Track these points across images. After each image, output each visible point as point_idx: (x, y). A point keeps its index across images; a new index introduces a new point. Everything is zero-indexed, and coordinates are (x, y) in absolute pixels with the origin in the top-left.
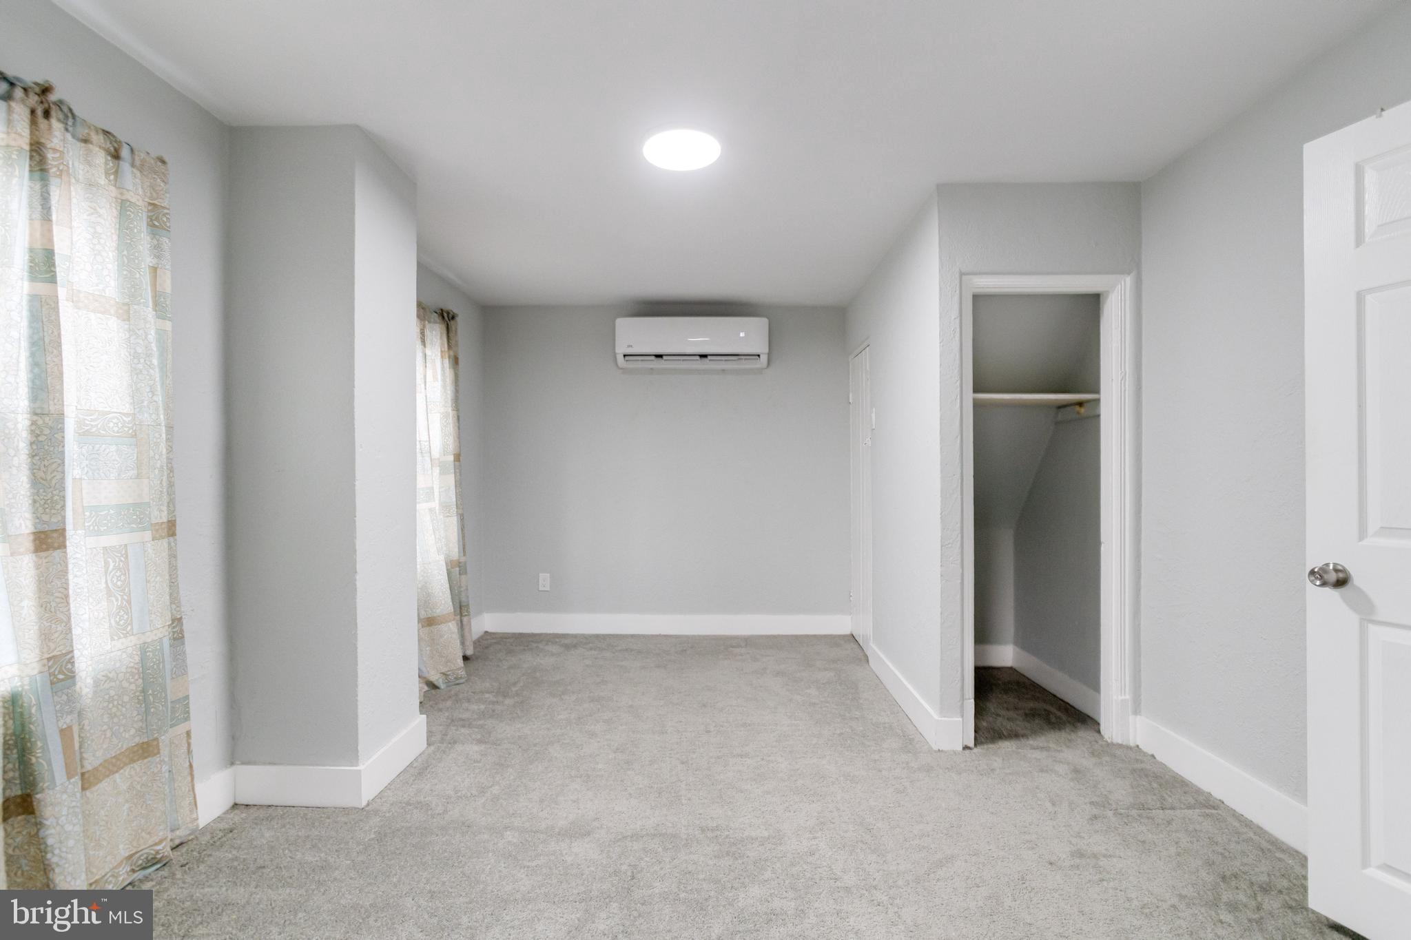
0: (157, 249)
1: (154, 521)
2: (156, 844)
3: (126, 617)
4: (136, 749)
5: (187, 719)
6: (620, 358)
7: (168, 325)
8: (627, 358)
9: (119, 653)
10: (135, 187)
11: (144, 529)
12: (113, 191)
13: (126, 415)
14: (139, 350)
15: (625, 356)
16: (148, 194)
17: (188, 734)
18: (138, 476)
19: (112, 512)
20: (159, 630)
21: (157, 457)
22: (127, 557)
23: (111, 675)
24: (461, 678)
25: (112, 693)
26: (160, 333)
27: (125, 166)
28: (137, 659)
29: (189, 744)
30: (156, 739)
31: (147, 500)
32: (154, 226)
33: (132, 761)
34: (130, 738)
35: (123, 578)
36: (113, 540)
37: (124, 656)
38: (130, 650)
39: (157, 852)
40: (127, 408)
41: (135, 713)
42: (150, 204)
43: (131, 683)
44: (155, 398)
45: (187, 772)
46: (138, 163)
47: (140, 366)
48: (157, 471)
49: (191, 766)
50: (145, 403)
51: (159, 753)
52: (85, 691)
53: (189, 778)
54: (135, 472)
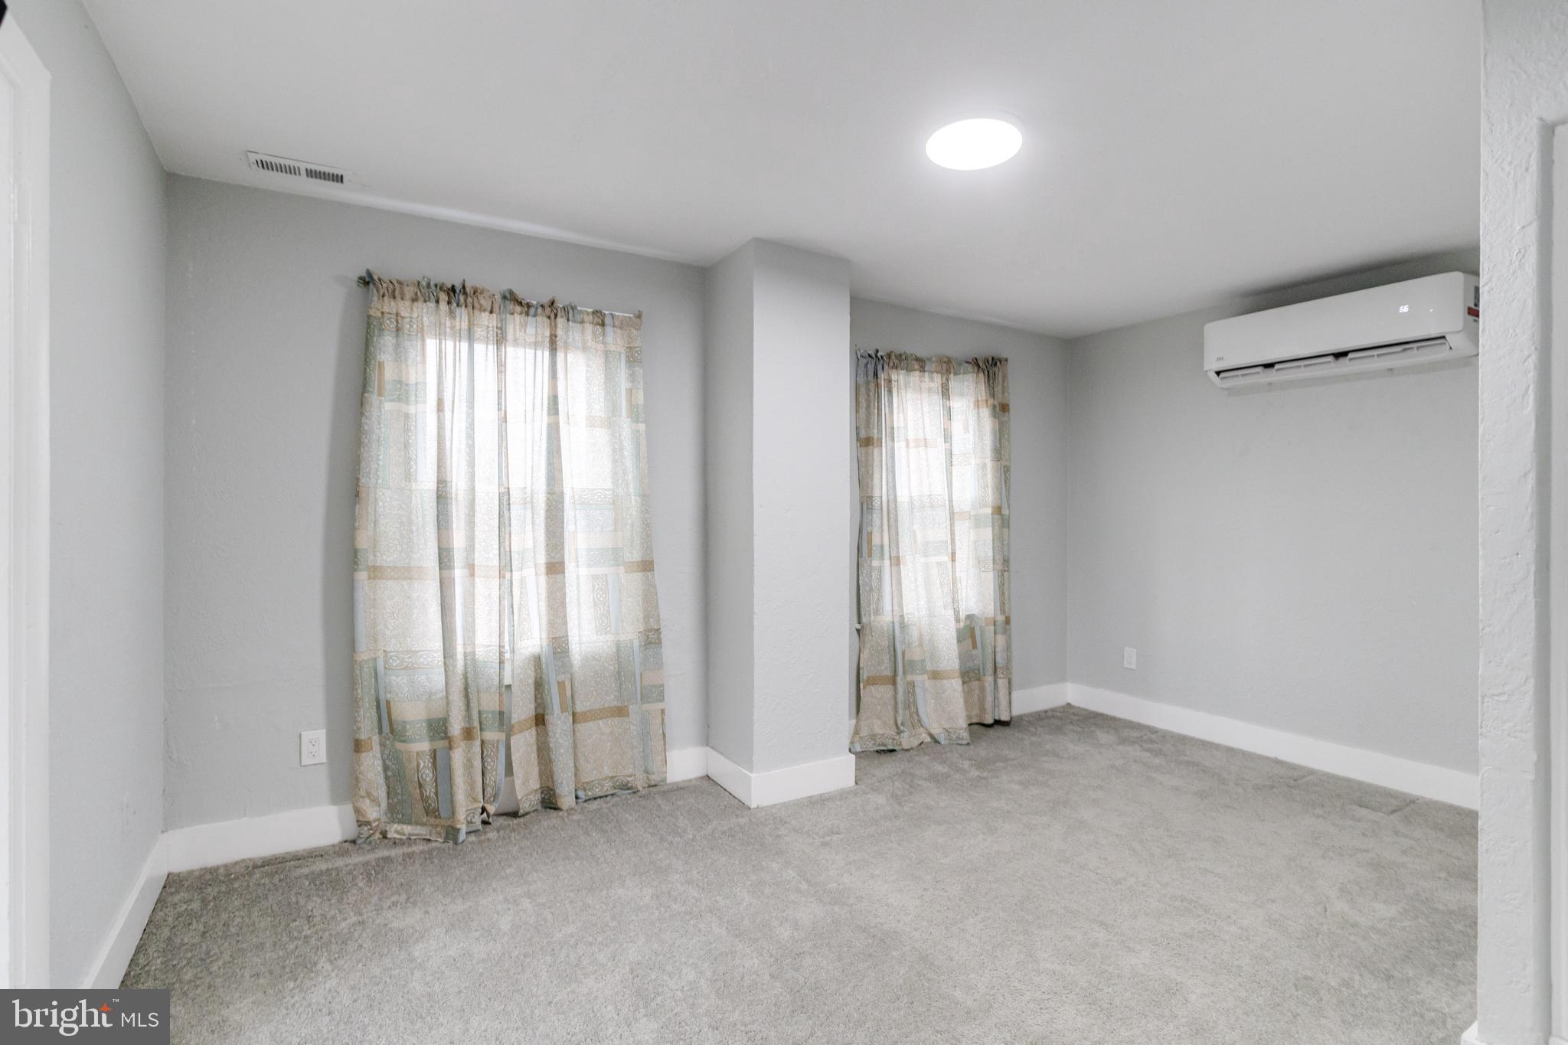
0: (632, 377)
1: (626, 560)
2: (627, 776)
3: (606, 621)
4: (614, 709)
5: (662, 700)
6: (1213, 376)
7: (642, 427)
8: (1222, 375)
9: (601, 644)
10: (614, 339)
11: (618, 565)
12: (600, 346)
13: (609, 490)
14: (616, 447)
15: (1218, 373)
16: (626, 341)
17: (663, 711)
18: (615, 530)
19: (597, 553)
20: (631, 634)
21: (628, 517)
22: (607, 583)
23: (596, 657)
24: (962, 739)
25: (597, 668)
26: (636, 434)
27: (609, 329)
28: (615, 650)
29: (663, 720)
30: (626, 706)
31: (621, 546)
32: (630, 361)
33: (612, 716)
34: (610, 700)
35: (604, 596)
36: (598, 571)
37: (605, 646)
38: (609, 643)
39: (628, 782)
40: (609, 485)
41: (614, 685)
42: (627, 348)
43: (610, 665)
44: (626, 478)
45: (661, 737)
46: (617, 323)
47: (617, 457)
48: (628, 527)
49: (664, 734)
50: (620, 482)
51: (628, 716)
52: (575, 662)
53: (662, 742)
54: (613, 527)
